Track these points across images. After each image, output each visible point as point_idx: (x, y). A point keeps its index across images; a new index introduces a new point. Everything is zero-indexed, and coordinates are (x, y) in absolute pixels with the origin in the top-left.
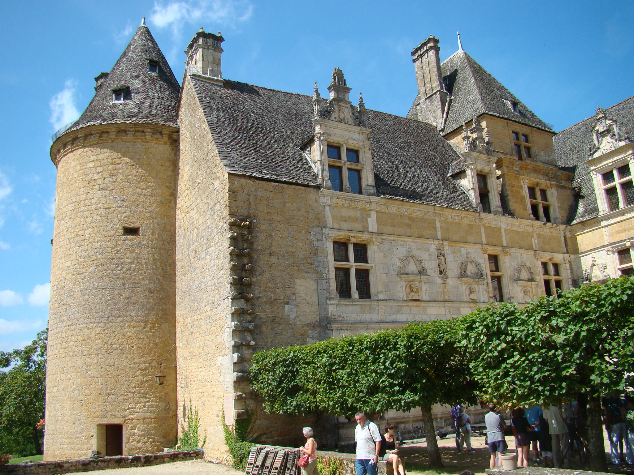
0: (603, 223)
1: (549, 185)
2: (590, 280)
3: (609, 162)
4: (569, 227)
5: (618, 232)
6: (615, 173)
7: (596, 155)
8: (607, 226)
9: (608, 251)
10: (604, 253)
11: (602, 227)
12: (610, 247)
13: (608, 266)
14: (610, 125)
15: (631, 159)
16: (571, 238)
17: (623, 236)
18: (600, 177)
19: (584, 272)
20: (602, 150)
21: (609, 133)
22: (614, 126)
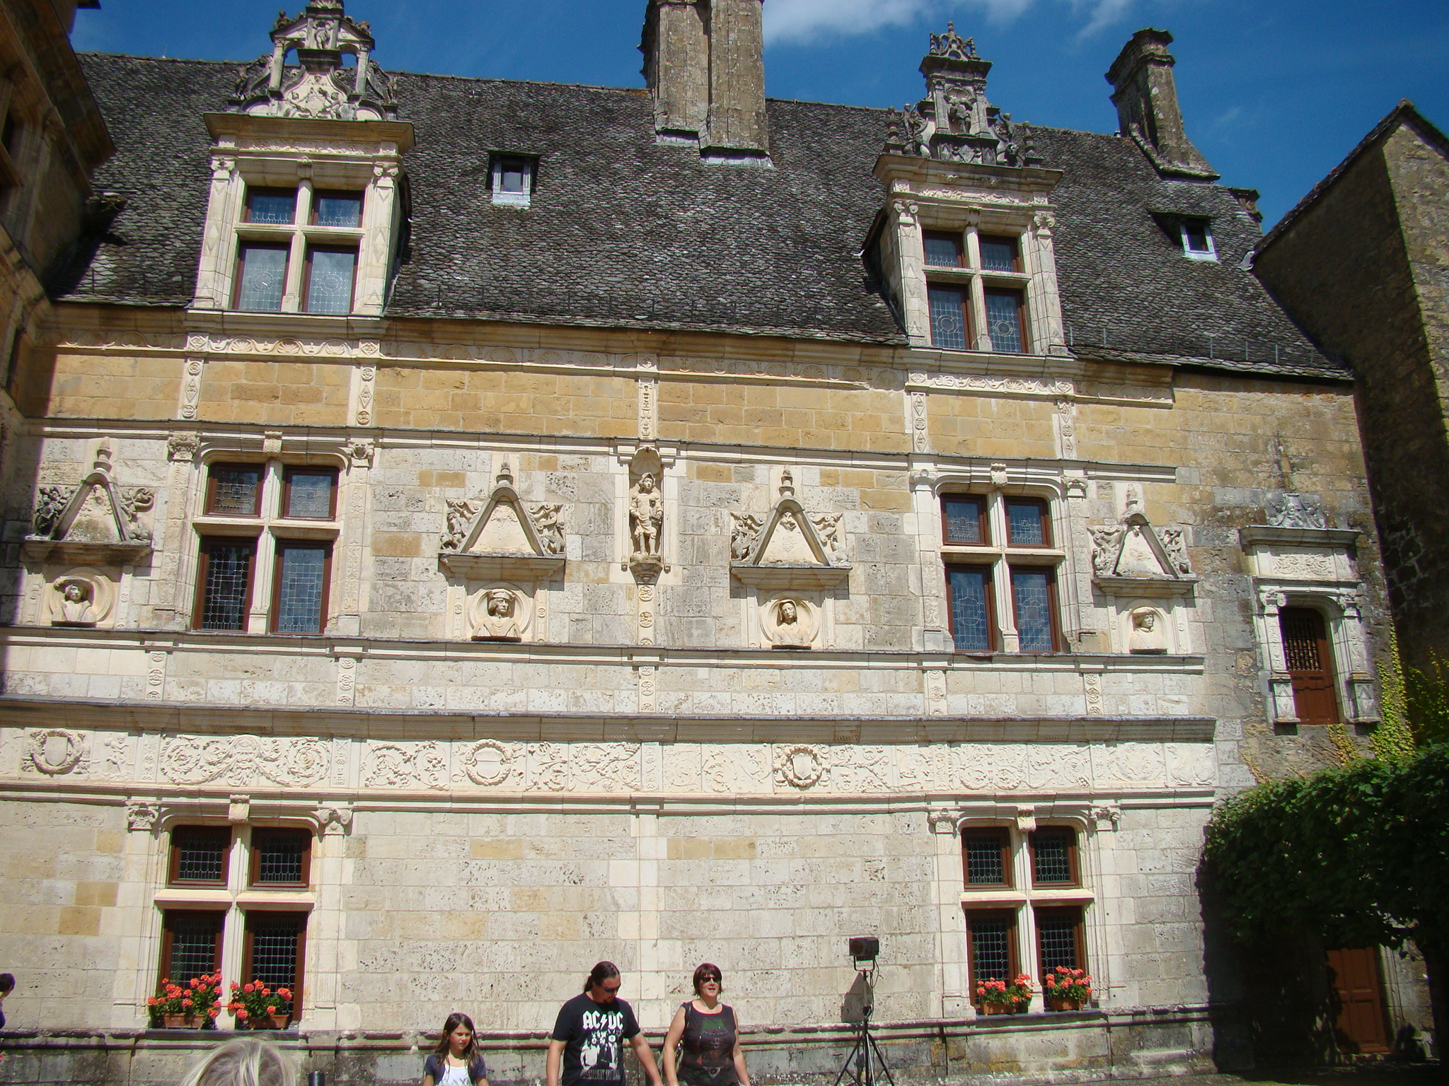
0: (195, 343)
2: (59, 534)
4: (45, 305)
5: (242, 393)
6: (304, 195)
7: (258, 111)
8: (208, 357)
9: (177, 447)
10: (163, 448)
11: (186, 356)
12: (191, 436)
13: (158, 502)
14: (349, 49)
15: (385, 174)
16: (34, 351)
18: (238, 187)
19: (38, 497)
20: (286, 106)
21: (337, 65)
22: (363, 57)
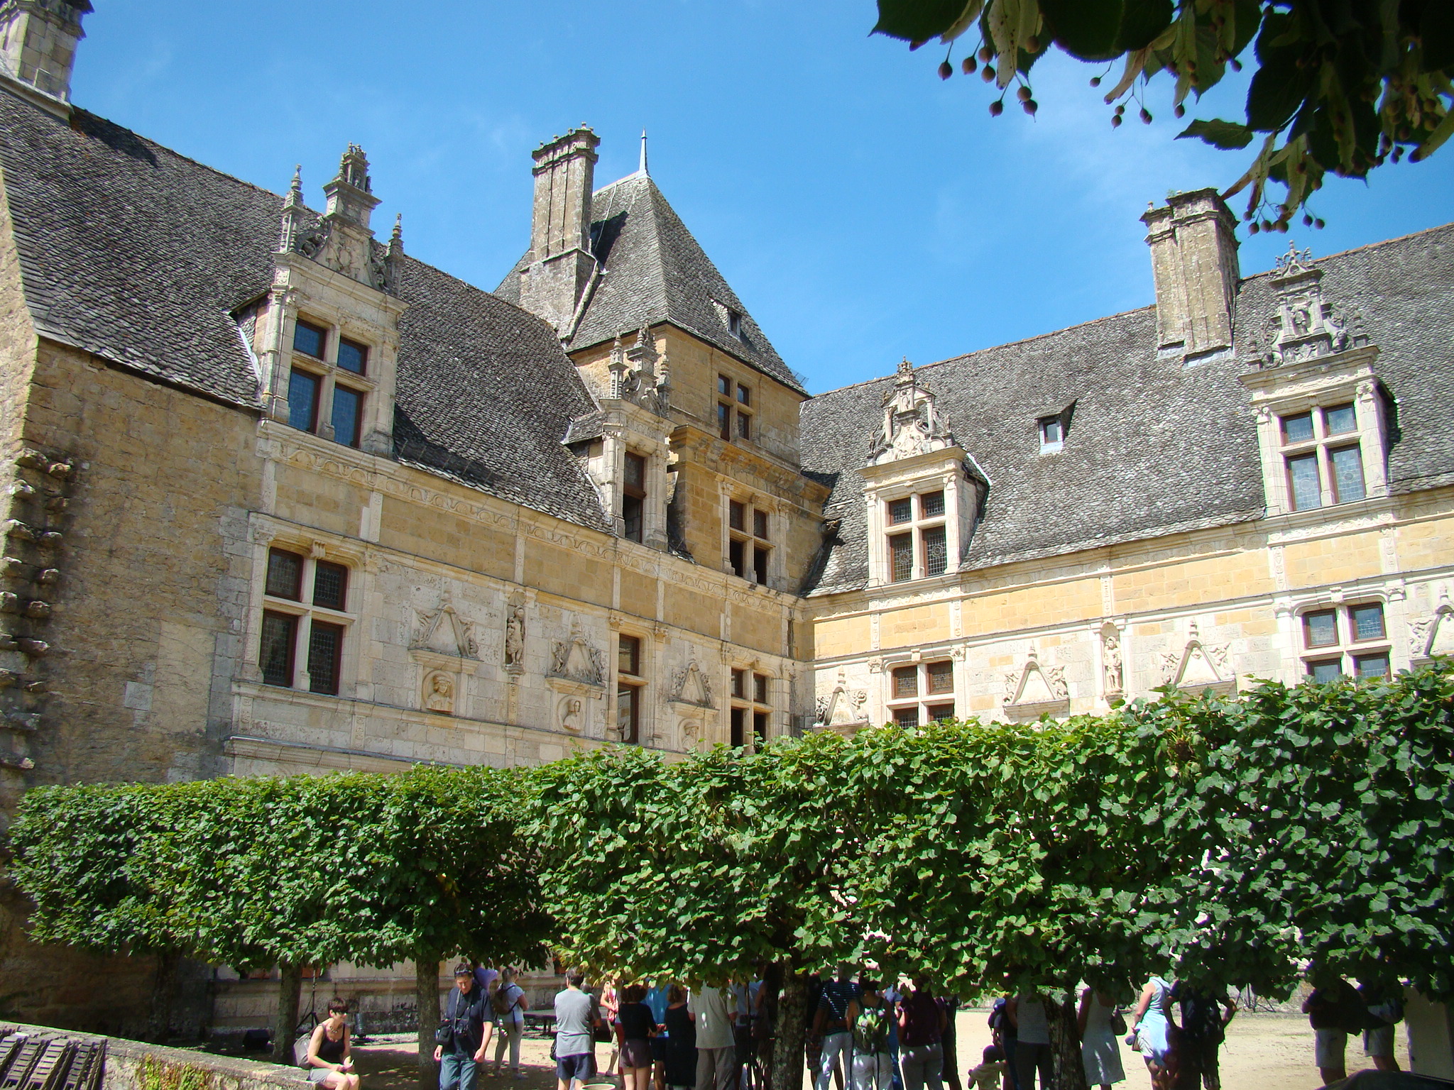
0: (874, 605)
1: (775, 504)
2: (827, 723)
3: (907, 478)
4: (802, 601)
5: (900, 629)
6: (915, 504)
7: (883, 460)
8: (880, 612)
9: (872, 666)
10: (865, 667)
11: (870, 613)
12: (878, 658)
13: (869, 697)
14: (922, 403)
15: (950, 481)
16: (803, 624)
17: (909, 639)
18: (882, 507)
19: (818, 703)
20: (895, 450)
21: (916, 418)
22: (929, 406)
